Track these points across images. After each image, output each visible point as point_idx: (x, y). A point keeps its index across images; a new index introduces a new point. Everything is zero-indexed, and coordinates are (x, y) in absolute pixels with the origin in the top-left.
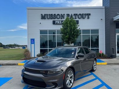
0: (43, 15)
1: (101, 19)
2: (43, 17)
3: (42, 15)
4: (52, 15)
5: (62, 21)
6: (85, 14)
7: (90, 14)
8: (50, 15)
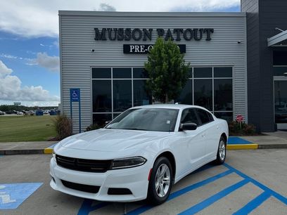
0: (100, 29)
1: (239, 43)
2: (100, 36)
3: (96, 29)
4: (121, 30)
5: (146, 46)
6: (201, 30)
7: (212, 31)
8: (116, 30)
